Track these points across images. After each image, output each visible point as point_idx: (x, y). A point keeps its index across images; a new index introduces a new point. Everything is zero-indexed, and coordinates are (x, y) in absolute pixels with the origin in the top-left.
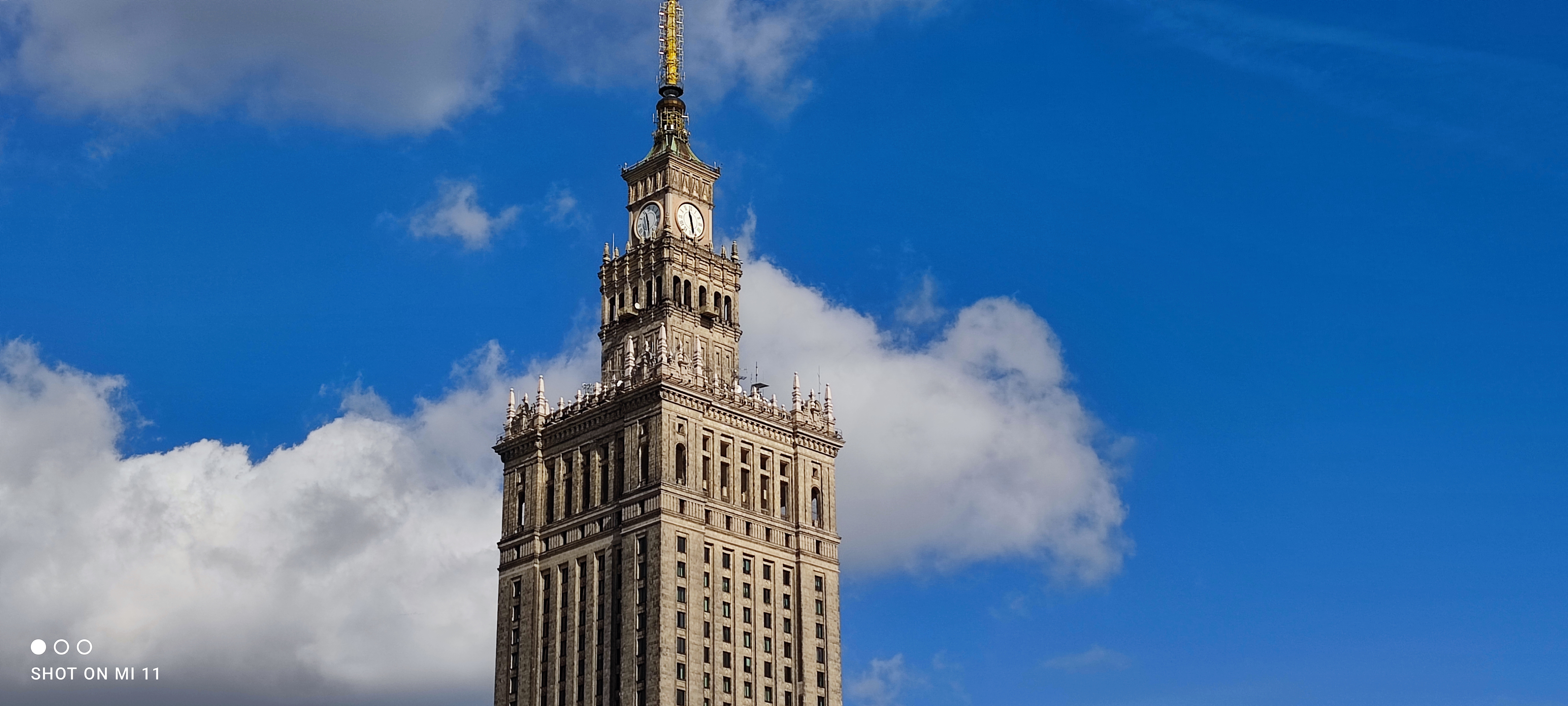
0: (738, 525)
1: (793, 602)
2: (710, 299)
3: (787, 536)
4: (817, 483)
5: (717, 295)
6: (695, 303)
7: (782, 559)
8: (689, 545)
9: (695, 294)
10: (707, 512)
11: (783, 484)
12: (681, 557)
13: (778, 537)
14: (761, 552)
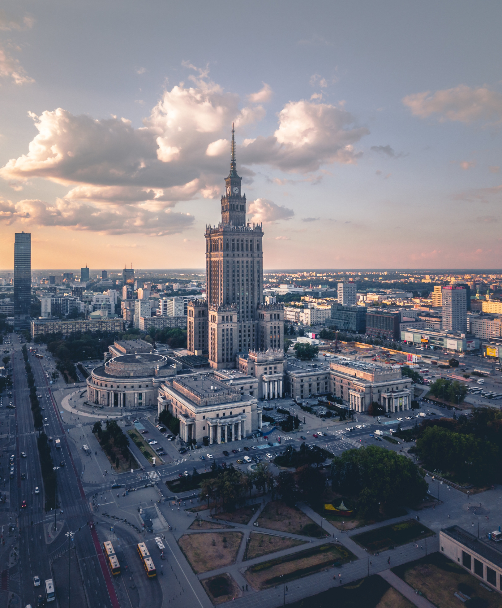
0: (240, 255)
1: (253, 267)
2: (239, 207)
3: (252, 255)
4: (258, 243)
5: (241, 205)
6: (235, 208)
7: (250, 259)
8: (230, 262)
9: (235, 207)
10: (234, 255)
11: (251, 245)
12: (228, 264)
13: (250, 255)
14: (245, 259)
